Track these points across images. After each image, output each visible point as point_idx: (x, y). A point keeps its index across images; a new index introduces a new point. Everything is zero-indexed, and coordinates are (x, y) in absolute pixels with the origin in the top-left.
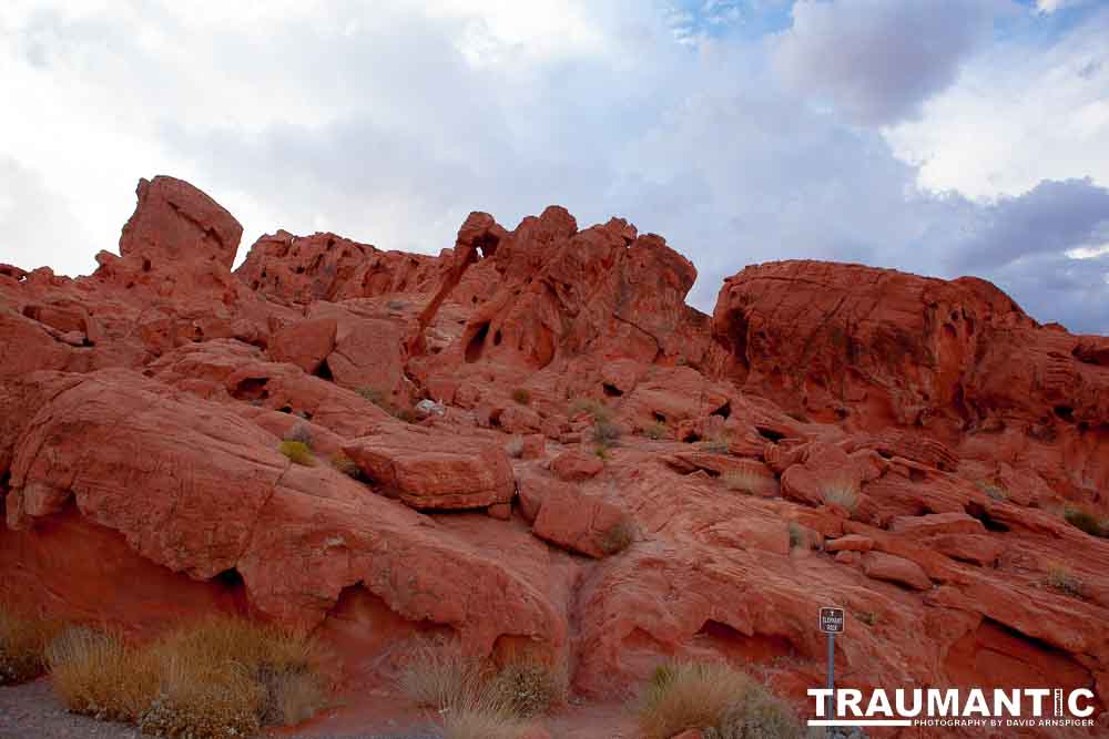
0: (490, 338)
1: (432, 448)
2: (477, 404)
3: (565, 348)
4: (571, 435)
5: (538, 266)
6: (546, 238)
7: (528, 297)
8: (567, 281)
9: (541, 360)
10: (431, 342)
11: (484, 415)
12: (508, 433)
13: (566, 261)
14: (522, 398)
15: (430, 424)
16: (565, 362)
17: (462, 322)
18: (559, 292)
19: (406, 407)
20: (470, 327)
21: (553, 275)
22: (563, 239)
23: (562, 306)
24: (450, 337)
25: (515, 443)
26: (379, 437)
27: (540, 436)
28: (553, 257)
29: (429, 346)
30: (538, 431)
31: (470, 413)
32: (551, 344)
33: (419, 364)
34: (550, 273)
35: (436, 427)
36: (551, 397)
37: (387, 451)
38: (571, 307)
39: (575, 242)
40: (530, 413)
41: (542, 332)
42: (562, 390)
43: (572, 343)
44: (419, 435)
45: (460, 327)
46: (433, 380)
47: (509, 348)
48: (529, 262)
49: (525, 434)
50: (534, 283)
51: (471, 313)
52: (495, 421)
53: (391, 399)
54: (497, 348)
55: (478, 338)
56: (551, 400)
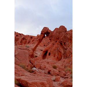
0: (48, 54)
1: (36, 79)
2: (45, 69)
3: (64, 56)
4: (66, 76)
5: (58, 39)
6: (60, 33)
7: (56, 45)
8: (64, 42)
9: (59, 59)
10: (35, 55)
11: (47, 71)
12: (52, 75)
13: (64, 38)
14: (55, 67)
15: (35, 73)
16: (64, 60)
17: (42, 50)
18: (63, 44)
19: (30, 69)
20: (43, 52)
21: (62, 41)
22: (64, 33)
23: (63, 47)
24: (39, 54)
25: (54, 78)
26: (24, 76)
27: (59, 76)
28: (62, 37)
29: (35, 56)
30: (59, 75)
31: (44, 71)
32: (61, 56)
33: (32, 59)
34: (61, 40)
35: (36, 74)
36: (61, 67)
37: (26, 80)
38: (65, 47)
39: (66, 33)
40: (57, 71)
41: (59, 53)
42: (64, 66)
43: (66, 55)
44: (33, 76)
45: (42, 51)
46: (36, 63)
47: (52, 56)
48: (56, 38)
49: (56, 76)
50: (57, 42)
51: (44, 49)
52: (49, 73)
53: (27, 67)
54: (49, 56)
55: (45, 54)
56: (61, 68)
